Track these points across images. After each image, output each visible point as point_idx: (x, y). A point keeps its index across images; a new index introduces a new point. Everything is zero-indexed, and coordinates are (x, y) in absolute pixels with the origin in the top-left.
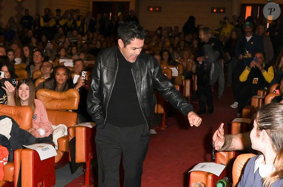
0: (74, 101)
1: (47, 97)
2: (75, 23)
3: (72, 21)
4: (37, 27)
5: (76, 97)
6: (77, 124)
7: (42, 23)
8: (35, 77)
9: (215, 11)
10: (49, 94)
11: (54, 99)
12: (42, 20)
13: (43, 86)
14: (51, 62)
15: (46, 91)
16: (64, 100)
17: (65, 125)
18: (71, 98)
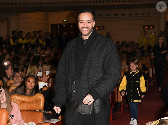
0: (40, 103)
1: (19, 101)
2: (37, 41)
3: (35, 40)
4: (8, 46)
5: (41, 100)
6: (43, 121)
7: (12, 43)
8: (8, 85)
9: (146, 27)
10: (20, 98)
11: (24, 102)
12: (11, 40)
13: (15, 92)
14: (20, 72)
15: (18, 96)
16: (32, 102)
17: (33, 123)
18: (37, 101)
